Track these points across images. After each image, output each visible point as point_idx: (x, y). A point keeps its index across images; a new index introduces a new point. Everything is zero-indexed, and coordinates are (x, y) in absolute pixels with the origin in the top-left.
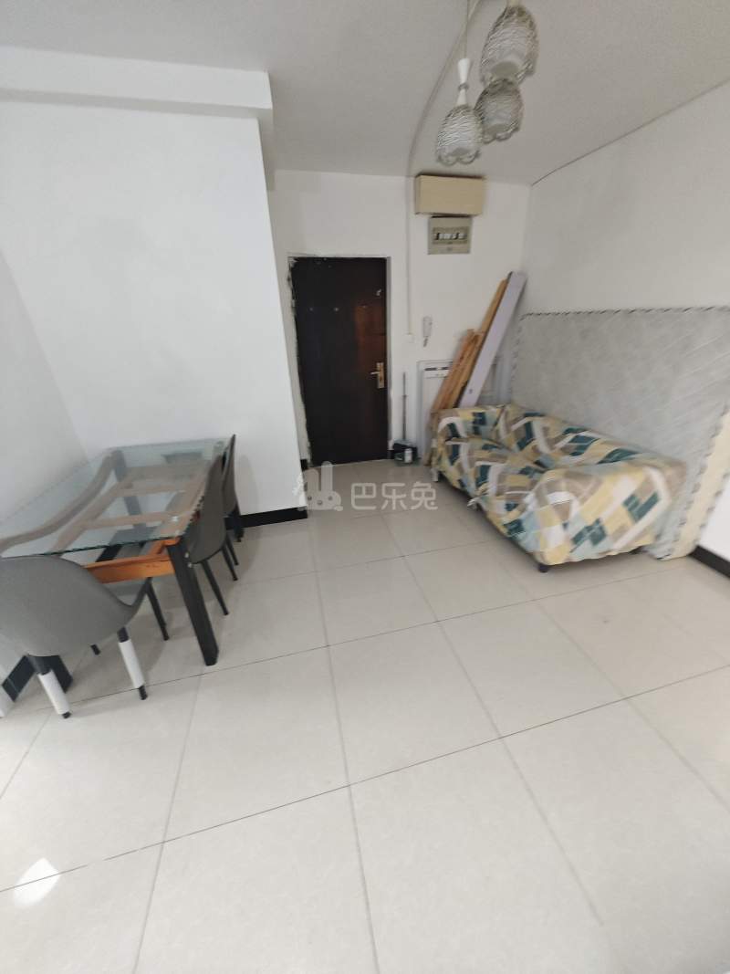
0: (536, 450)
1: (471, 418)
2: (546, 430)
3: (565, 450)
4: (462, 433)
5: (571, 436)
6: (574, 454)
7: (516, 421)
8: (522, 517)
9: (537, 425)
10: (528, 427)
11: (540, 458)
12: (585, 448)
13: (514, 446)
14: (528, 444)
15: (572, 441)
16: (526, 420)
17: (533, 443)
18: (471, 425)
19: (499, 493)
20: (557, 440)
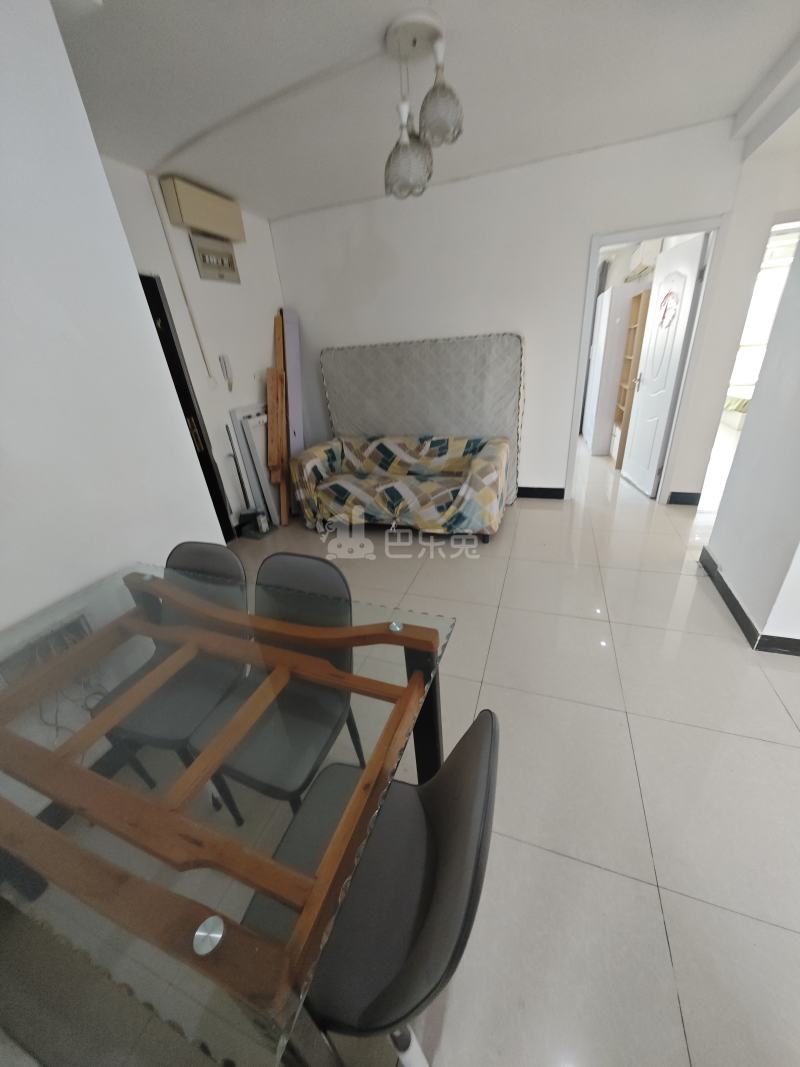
0: (402, 464)
1: (325, 456)
2: (403, 446)
3: (430, 455)
4: (324, 475)
5: (428, 444)
6: (440, 455)
7: (364, 447)
8: (461, 509)
9: (391, 444)
10: (381, 448)
11: (411, 469)
12: (446, 448)
13: (377, 469)
14: (392, 461)
15: (431, 446)
16: (375, 444)
17: (397, 459)
18: (327, 464)
19: (424, 503)
20: (419, 449)
